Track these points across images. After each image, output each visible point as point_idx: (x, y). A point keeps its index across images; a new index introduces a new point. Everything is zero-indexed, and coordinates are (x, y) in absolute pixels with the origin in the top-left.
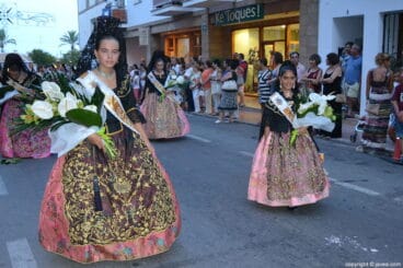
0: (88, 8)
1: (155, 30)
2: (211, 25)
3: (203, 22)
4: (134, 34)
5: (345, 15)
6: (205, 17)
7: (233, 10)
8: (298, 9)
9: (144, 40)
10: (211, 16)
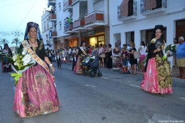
0: (45, 31)
1: (66, 38)
2: (81, 36)
3: (79, 35)
4: (59, 39)
5: (116, 33)
6: (79, 34)
7: (87, 32)
8: (104, 32)
9: (62, 41)
10: (81, 33)
